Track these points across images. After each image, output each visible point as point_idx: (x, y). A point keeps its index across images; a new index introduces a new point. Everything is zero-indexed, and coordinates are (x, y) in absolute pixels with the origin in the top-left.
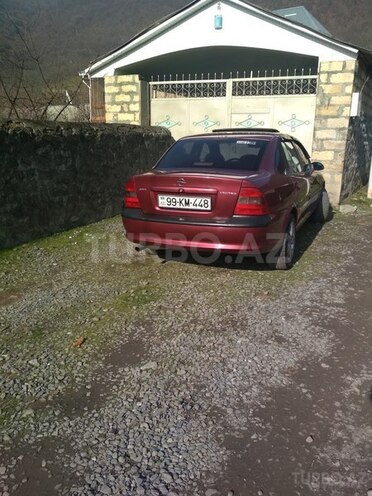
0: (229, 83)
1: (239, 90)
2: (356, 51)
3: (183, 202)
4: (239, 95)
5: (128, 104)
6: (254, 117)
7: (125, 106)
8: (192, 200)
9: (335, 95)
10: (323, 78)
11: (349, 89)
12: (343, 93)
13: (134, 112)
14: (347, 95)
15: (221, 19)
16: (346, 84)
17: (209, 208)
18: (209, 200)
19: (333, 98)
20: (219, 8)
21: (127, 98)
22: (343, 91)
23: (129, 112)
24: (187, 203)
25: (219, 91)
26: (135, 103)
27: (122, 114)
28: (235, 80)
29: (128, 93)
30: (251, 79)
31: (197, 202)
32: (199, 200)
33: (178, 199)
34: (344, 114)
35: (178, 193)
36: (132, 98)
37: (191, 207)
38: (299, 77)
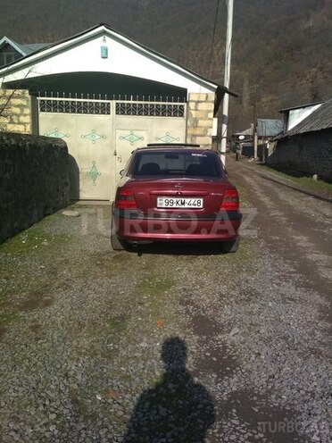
0: (113, 103)
1: (121, 110)
2: (216, 87)
3: (180, 203)
4: (122, 114)
5: (18, 116)
6: (135, 133)
7: (14, 117)
8: (187, 200)
9: (201, 119)
10: (192, 105)
11: (211, 115)
12: (206, 118)
13: (24, 124)
14: (210, 119)
15: (107, 50)
16: (209, 111)
17: (201, 207)
18: (202, 200)
19: (200, 121)
20: (104, 40)
21: (17, 110)
22: (207, 116)
23: (19, 123)
24: (183, 204)
25: (105, 110)
26: (25, 115)
27: (12, 125)
28: (118, 101)
29: (18, 106)
30: (131, 102)
31: (192, 203)
32: (193, 200)
33: (175, 200)
34: (208, 134)
35: (176, 195)
36: (22, 110)
37: (186, 206)
38: (170, 103)
